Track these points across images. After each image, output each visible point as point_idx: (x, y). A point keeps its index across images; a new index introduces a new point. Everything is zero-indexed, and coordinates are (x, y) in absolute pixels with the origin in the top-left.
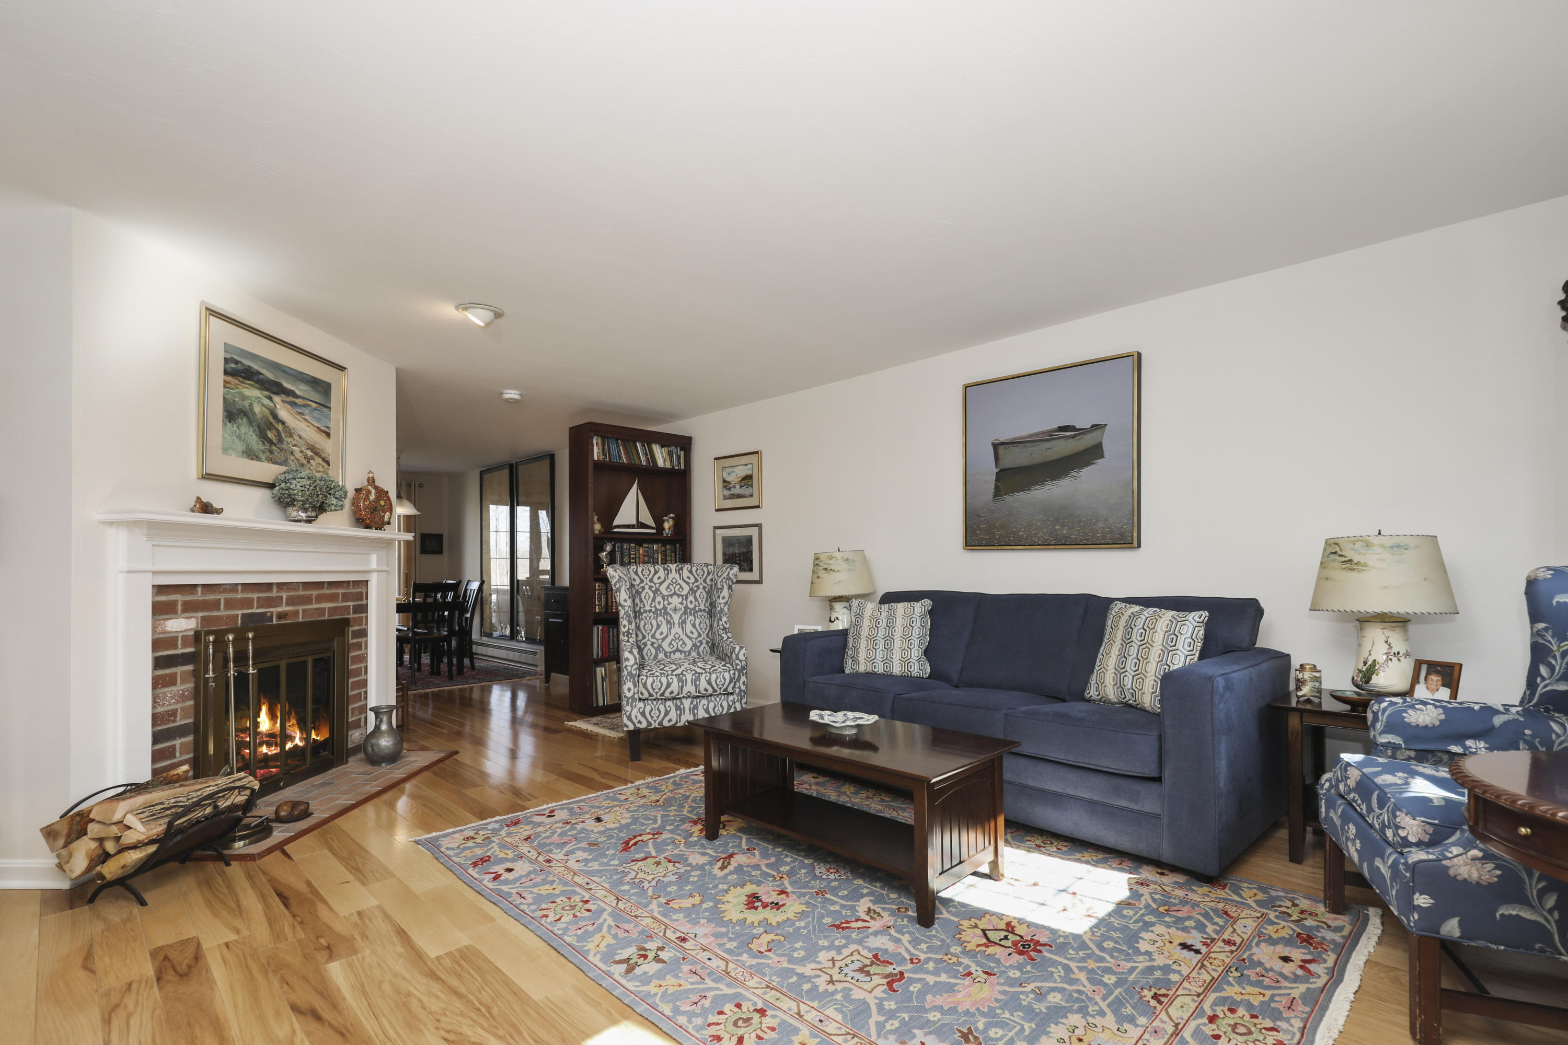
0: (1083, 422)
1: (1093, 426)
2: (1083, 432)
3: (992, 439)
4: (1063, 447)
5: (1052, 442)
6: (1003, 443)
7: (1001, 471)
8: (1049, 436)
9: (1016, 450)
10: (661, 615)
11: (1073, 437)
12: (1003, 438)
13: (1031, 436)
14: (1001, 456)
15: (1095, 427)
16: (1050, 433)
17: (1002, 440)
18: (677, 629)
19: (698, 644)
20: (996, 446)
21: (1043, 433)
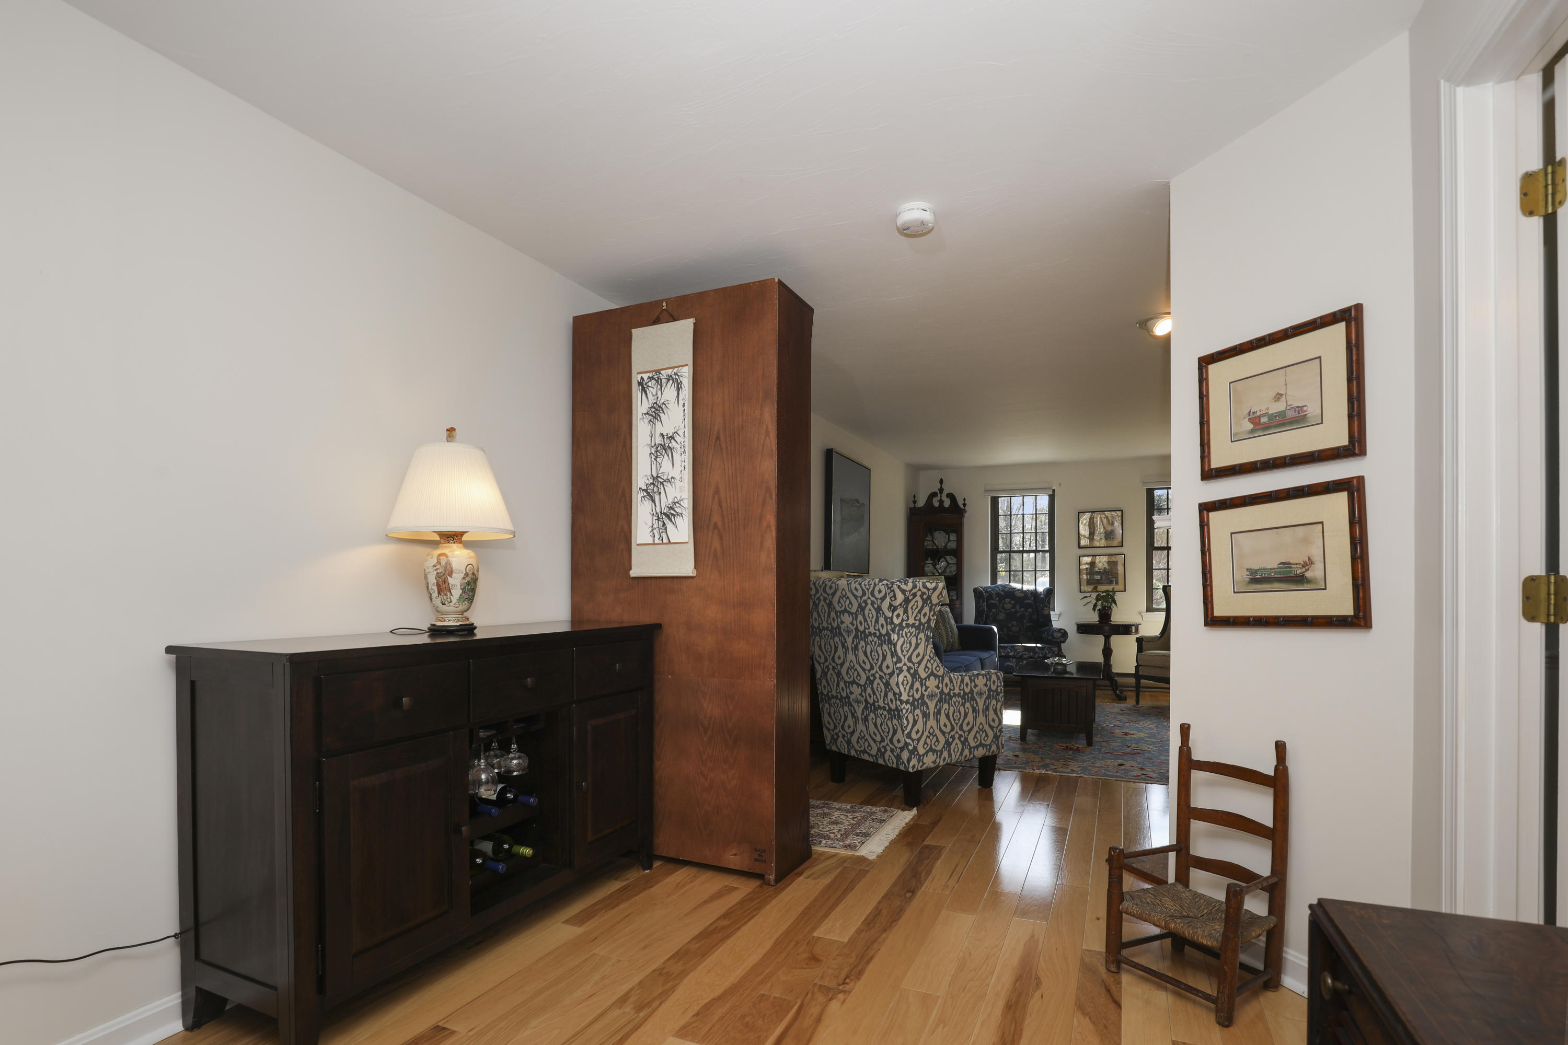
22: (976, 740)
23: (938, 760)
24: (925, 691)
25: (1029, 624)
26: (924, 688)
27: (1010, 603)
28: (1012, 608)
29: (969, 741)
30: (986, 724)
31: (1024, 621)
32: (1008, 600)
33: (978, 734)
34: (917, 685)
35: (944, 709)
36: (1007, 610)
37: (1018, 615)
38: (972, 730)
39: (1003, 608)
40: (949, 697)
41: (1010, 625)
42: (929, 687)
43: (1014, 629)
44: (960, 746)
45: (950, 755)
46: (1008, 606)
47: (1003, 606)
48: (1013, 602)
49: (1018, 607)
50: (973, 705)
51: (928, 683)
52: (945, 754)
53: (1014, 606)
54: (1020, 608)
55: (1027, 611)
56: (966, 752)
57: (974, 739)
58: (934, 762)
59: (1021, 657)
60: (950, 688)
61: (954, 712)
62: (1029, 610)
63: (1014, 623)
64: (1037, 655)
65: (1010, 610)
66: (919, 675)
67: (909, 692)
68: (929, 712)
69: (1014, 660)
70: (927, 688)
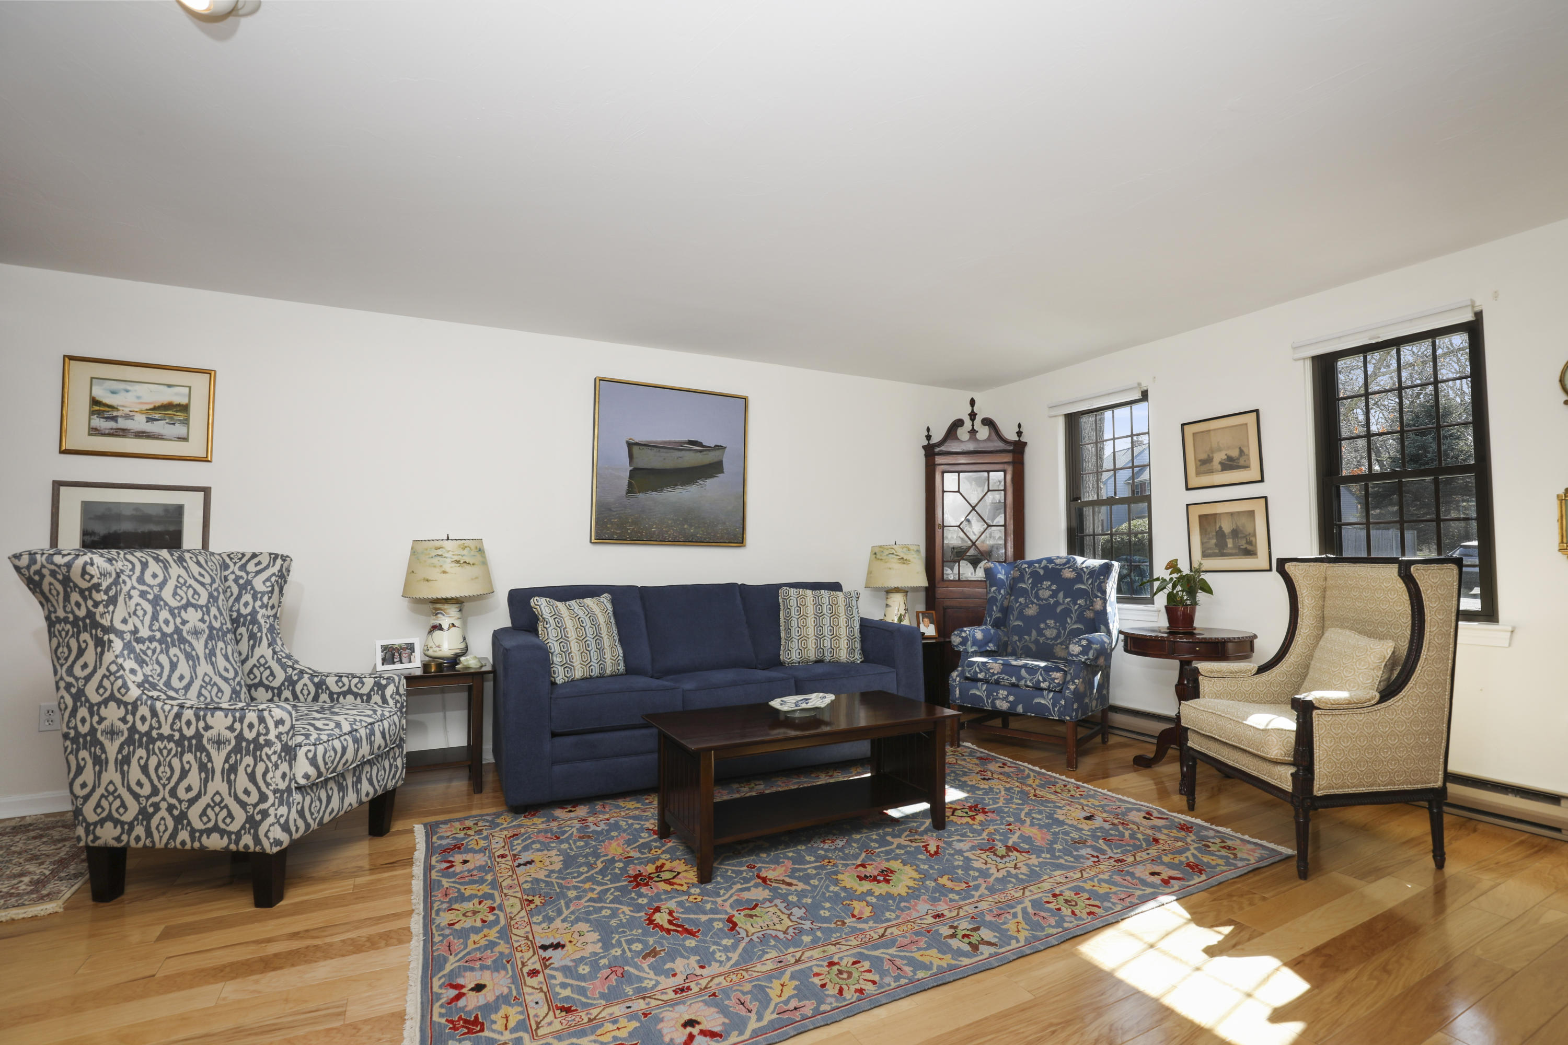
0: (709, 442)
1: (716, 446)
2: (707, 449)
3: (627, 438)
4: (691, 459)
5: (683, 452)
6: (637, 444)
7: (635, 469)
8: (679, 446)
9: (650, 453)
10: (174, 645)
11: (701, 451)
12: (637, 439)
13: (665, 442)
14: (635, 456)
15: (718, 447)
16: (681, 443)
17: (637, 440)
18: (204, 668)
19: (238, 688)
20: (631, 445)
21: (675, 442)
22: (205, 819)
23: (125, 837)
24: (99, 723)
25: (1075, 626)
26: (96, 718)
27: (1049, 588)
28: (1051, 596)
29: (190, 818)
30: (230, 794)
31: (1069, 620)
32: (1046, 583)
33: (209, 809)
34: (83, 712)
35: (137, 756)
36: (1042, 600)
37: (1058, 610)
38: (197, 800)
39: (1037, 596)
40: (148, 739)
41: (1042, 626)
42: (105, 719)
43: (1048, 633)
44: (170, 823)
45: (149, 834)
46: (1045, 594)
47: (1037, 593)
48: (1054, 587)
49: (1061, 595)
50: (200, 758)
51: (104, 712)
52: (139, 830)
53: (1055, 594)
54: (1065, 597)
55: (1075, 604)
56: (184, 835)
57: (201, 817)
58: (118, 839)
59: (997, 682)
60: (151, 725)
61: (159, 765)
62: (1079, 602)
63: (1051, 622)
64: (1022, 682)
65: (1046, 600)
66: (86, 696)
67: (69, 722)
68: (107, 758)
69: (985, 687)
70: (102, 720)
